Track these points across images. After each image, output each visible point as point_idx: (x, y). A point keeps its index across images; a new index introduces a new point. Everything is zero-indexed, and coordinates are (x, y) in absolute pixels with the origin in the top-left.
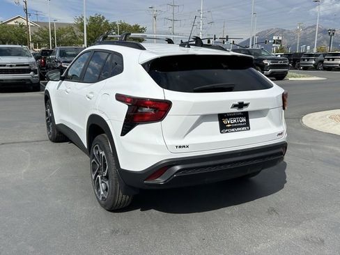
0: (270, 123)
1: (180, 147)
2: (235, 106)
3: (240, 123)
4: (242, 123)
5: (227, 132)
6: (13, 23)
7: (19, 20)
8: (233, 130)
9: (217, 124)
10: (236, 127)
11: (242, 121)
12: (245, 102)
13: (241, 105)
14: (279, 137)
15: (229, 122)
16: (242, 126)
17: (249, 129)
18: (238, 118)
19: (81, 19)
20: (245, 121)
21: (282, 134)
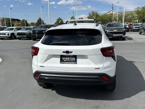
0: (91, 62)
1: (41, 66)
2: (64, 52)
3: (71, 60)
4: (73, 60)
5: (64, 63)
8: (67, 63)
9: (59, 59)
10: (69, 62)
12: (70, 51)
13: (67, 52)
14: (96, 70)
15: (65, 59)
16: (72, 62)
17: (76, 63)
18: (70, 58)
19: (138, 8)
20: (74, 59)
21: (99, 68)
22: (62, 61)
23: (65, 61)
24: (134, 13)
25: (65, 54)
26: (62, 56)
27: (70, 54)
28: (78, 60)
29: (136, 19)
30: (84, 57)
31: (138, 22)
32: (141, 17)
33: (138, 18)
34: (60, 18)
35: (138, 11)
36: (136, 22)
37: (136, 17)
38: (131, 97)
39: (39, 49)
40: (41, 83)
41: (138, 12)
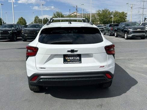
0: (95, 60)
1: (41, 68)
2: (69, 51)
3: (75, 59)
4: (77, 59)
5: (67, 63)
6: (72, 15)
7: (75, 13)
8: (71, 62)
9: (62, 59)
10: (73, 61)
11: (77, 58)
12: (75, 50)
13: (72, 51)
14: (101, 68)
15: (69, 59)
16: (77, 61)
17: (81, 63)
18: (74, 57)
19: (99, 11)
20: (79, 58)
21: (103, 66)
22: (65, 61)
23: (69, 60)
24: (96, 15)
25: (70, 53)
26: (65, 56)
27: (75, 53)
28: (82, 59)
29: (98, 21)
30: (88, 55)
31: (100, 24)
32: (102, 19)
33: (99, 20)
34: (22, 18)
35: (99, 13)
36: (98, 24)
37: (98, 19)
38: (126, 92)
39: (38, 49)
40: (34, 87)
41: (99, 15)
